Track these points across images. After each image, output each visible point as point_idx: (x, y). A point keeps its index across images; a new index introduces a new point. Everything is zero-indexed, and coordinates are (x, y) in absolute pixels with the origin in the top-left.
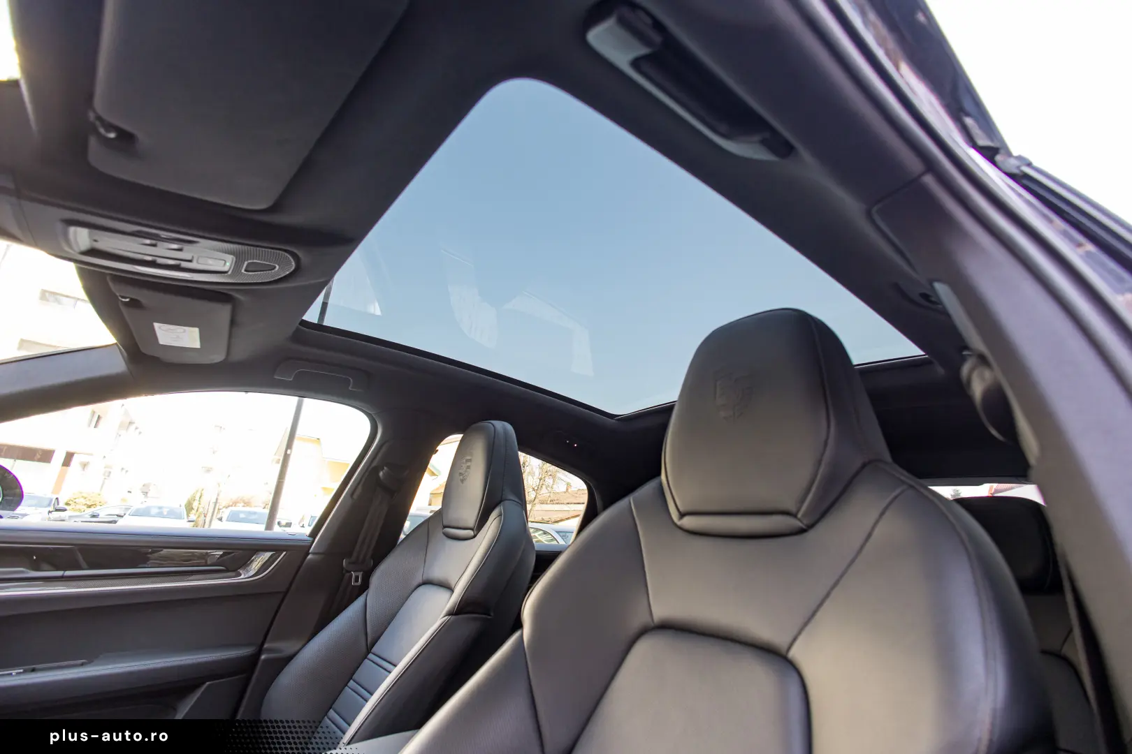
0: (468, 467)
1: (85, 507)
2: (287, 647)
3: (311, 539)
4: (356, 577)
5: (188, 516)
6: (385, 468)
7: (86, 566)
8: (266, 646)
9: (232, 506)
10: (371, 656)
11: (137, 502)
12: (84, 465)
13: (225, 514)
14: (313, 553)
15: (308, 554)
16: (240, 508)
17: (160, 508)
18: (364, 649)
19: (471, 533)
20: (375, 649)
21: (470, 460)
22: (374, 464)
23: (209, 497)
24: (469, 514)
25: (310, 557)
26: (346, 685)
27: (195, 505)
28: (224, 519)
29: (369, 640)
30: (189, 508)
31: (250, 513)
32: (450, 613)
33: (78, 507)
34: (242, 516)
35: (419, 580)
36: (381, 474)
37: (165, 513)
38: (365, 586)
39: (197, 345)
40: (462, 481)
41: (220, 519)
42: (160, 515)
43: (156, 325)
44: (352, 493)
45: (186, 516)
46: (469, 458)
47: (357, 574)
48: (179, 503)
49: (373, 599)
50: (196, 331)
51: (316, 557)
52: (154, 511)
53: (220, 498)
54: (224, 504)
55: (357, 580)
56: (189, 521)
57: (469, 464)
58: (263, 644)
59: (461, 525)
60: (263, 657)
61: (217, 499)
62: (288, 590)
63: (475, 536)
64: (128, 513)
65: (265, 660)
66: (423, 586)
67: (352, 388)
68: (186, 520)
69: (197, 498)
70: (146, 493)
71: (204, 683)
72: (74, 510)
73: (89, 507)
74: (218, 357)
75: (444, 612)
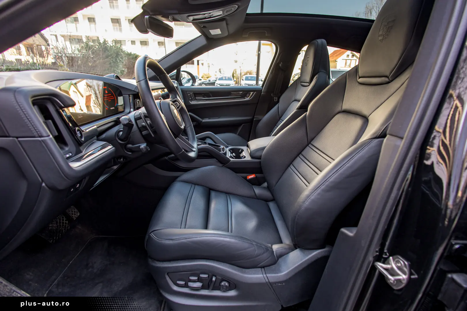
0: (308, 60)
1: (206, 78)
2: (259, 117)
3: (262, 88)
4: (275, 99)
5: (233, 79)
6: (281, 63)
7: (212, 96)
8: (255, 117)
9: (245, 75)
10: (280, 120)
11: (219, 76)
12: (202, 64)
13: (244, 77)
14: (263, 92)
15: (262, 92)
16: (248, 75)
17: (225, 77)
18: (278, 119)
19: (308, 84)
20: (281, 119)
21: (308, 58)
22: (278, 62)
23: (238, 72)
24: (307, 78)
25: (262, 93)
26: (275, 127)
27: (235, 75)
28: (244, 79)
29: (280, 116)
30: (233, 76)
31: (251, 77)
32: (297, 109)
33: (205, 78)
34: (250, 78)
35: (293, 99)
36: (280, 65)
37: (227, 79)
38: (278, 102)
39: (220, 33)
40: (306, 65)
41: (243, 80)
42: (226, 80)
43: (210, 31)
44: (272, 73)
45: (233, 80)
46: (308, 56)
47: (276, 98)
48: (230, 75)
49: (281, 105)
50: (219, 30)
51: (264, 93)
52: (224, 78)
53: (242, 72)
54: (243, 74)
55: (276, 100)
56: (234, 81)
57: (308, 59)
58: (254, 116)
59: (306, 82)
60: (254, 119)
61: (241, 73)
62: (258, 102)
63: (309, 85)
64: (218, 79)
65: (255, 120)
66: (294, 102)
67: (267, 34)
68: (233, 81)
69: (235, 73)
70: (220, 72)
71: (242, 124)
72: (204, 79)
73: (207, 78)
74: (226, 34)
75: (296, 109)
